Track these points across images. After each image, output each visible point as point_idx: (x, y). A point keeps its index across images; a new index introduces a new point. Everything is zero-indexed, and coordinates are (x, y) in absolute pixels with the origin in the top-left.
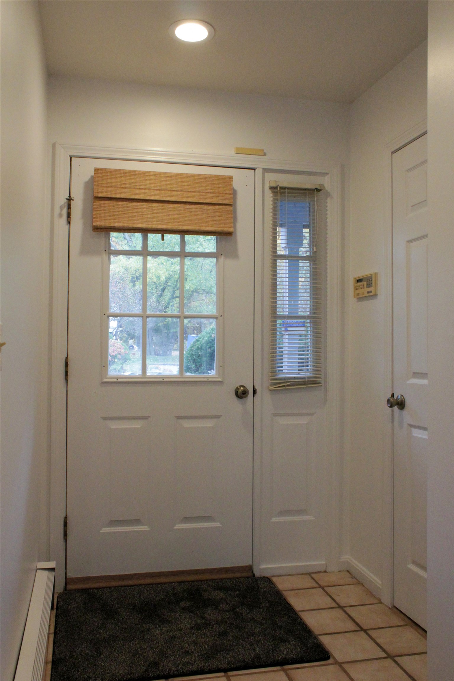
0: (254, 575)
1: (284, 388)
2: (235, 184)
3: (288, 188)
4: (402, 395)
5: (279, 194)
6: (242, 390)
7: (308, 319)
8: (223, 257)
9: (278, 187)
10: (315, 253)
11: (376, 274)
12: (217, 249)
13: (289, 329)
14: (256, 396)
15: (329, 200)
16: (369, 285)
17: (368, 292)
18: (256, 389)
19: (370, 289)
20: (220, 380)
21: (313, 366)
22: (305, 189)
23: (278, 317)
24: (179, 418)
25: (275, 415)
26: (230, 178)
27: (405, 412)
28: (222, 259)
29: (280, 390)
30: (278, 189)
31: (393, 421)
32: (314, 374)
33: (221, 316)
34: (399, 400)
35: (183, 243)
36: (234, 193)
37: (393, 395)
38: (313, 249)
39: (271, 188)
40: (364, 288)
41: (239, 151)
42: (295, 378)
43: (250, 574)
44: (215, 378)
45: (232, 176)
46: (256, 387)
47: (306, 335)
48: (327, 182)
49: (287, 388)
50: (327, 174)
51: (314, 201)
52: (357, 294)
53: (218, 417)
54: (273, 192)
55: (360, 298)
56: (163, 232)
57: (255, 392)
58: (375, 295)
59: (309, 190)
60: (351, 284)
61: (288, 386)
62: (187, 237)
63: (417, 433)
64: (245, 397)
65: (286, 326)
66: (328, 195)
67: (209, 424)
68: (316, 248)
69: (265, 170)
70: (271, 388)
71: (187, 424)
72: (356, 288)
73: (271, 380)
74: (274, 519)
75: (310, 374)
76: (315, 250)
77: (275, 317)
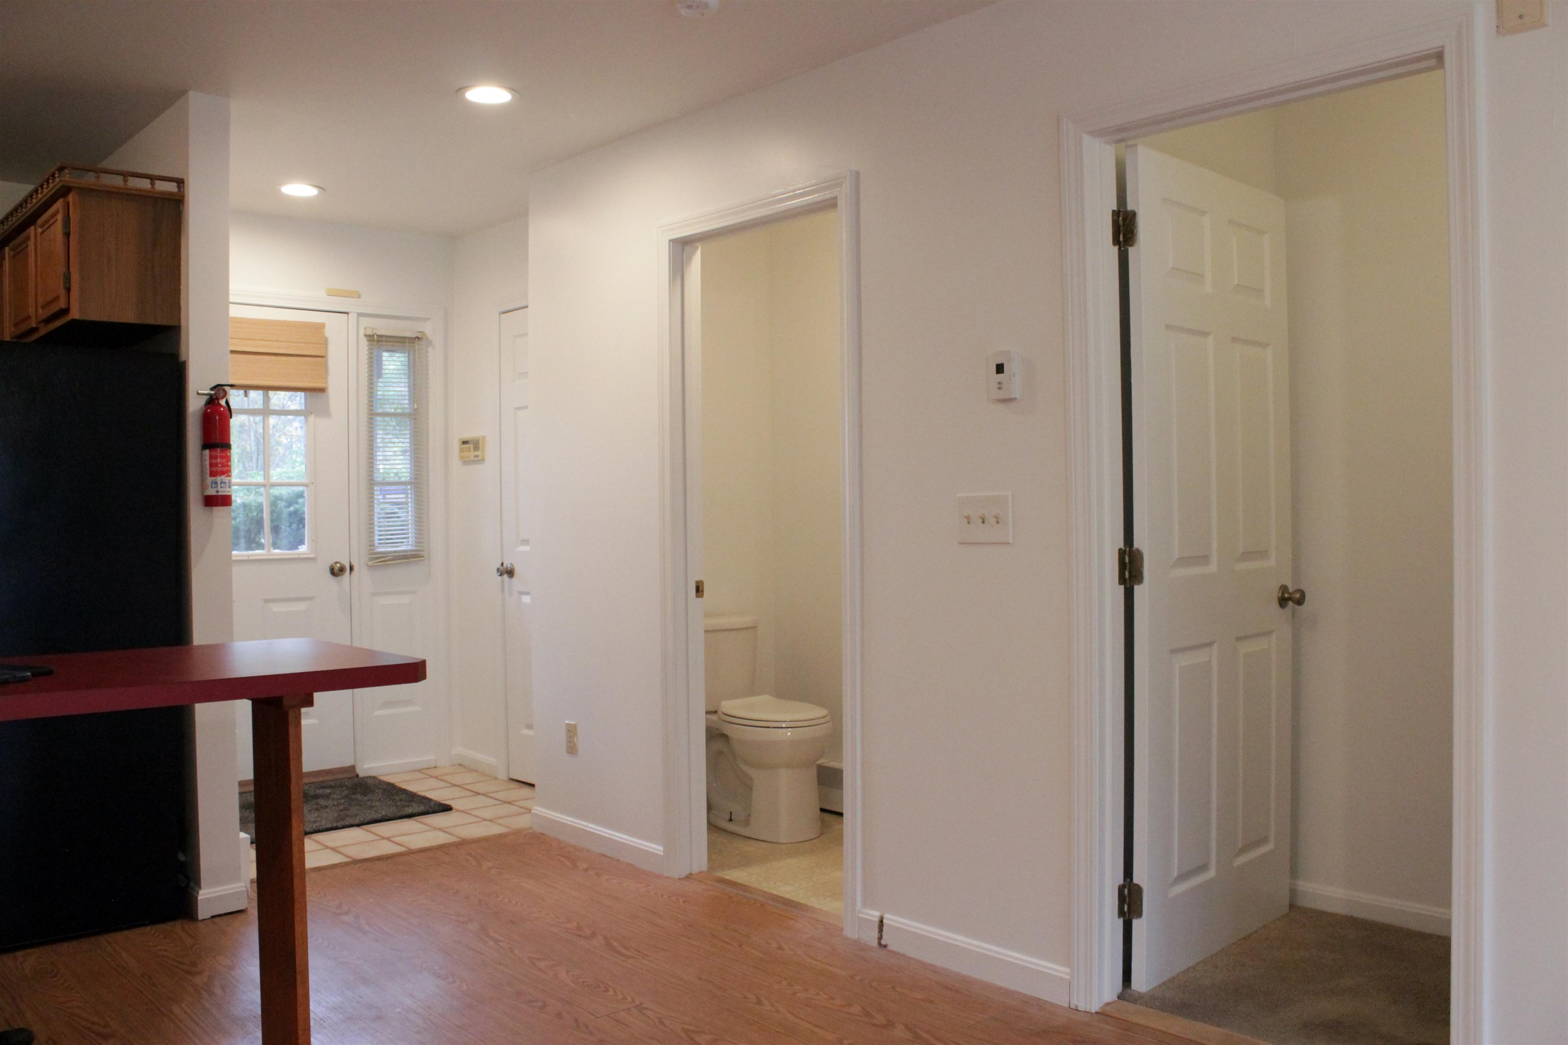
0: (358, 776)
1: (384, 563)
2: (328, 332)
3: (387, 337)
4: (511, 564)
5: (375, 343)
6: (338, 567)
7: (409, 485)
8: (313, 416)
9: (375, 336)
10: (415, 410)
11: (484, 438)
12: (305, 406)
13: (388, 496)
14: (353, 573)
15: (430, 349)
16: (476, 448)
17: (475, 456)
18: (353, 566)
19: (477, 453)
20: (312, 556)
21: (416, 538)
22: (405, 338)
23: (377, 483)
24: (267, 601)
25: (374, 594)
26: (322, 326)
27: (514, 580)
28: (312, 418)
29: (380, 565)
30: (376, 337)
31: (503, 590)
32: (416, 546)
33: (312, 483)
34: (509, 569)
35: (267, 399)
36: (325, 342)
37: (502, 564)
38: (414, 406)
39: (366, 336)
40: (470, 451)
41: (331, 293)
42: (395, 552)
43: (352, 775)
44: (307, 554)
45: (325, 324)
46: (353, 563)
47: (407, 503)
48: (428, 329)
49: (388, 563)
50: (428, 319)
51: (414, 350)
52: (463, 457)
53: (311, 599)
54: (369, 341)
55: (466, 462)
56: (246, 388)
57: (351, 568)
58: (483, 460)
59: (409, 338)
60: (456, 446)
61: (388, 561)
62: (271, 393)
63: (526, 599)
64: (342, 575)
65: (384, 493)
66: (429, 343)
67: (301, 607)
68: (417, 405)
69: (360, 315)
70: (370, 563)
71: (276, 608)
72: (462, 451)
73: (369, 554)
74: (378, 713)
75: (412, 546)
76: (416, 406)
77: (372, 483)
